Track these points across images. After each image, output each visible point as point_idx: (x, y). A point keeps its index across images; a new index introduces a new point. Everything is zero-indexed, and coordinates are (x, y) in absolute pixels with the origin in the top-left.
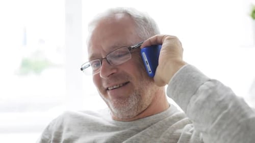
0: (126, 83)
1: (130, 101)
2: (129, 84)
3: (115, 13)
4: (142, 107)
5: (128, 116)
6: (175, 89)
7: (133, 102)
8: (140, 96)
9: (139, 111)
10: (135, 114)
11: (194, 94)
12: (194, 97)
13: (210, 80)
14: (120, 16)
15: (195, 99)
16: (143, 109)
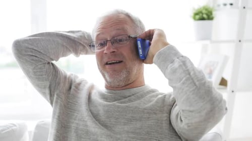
0: (120, 62)
1: (121, 74)
2: (122, 63)
3: (119, 13)
4: (129, 80)
5: (118, 85)
6: (159, 59)
7: (124, 75)
8: (129, 73)
9: (127, 83)
10: (123, 84)
11: (172, 63)
12: (171, 64)
13: (182, 56)
14: (122, 16)
15: (171, 66)
16: (129, 82)
